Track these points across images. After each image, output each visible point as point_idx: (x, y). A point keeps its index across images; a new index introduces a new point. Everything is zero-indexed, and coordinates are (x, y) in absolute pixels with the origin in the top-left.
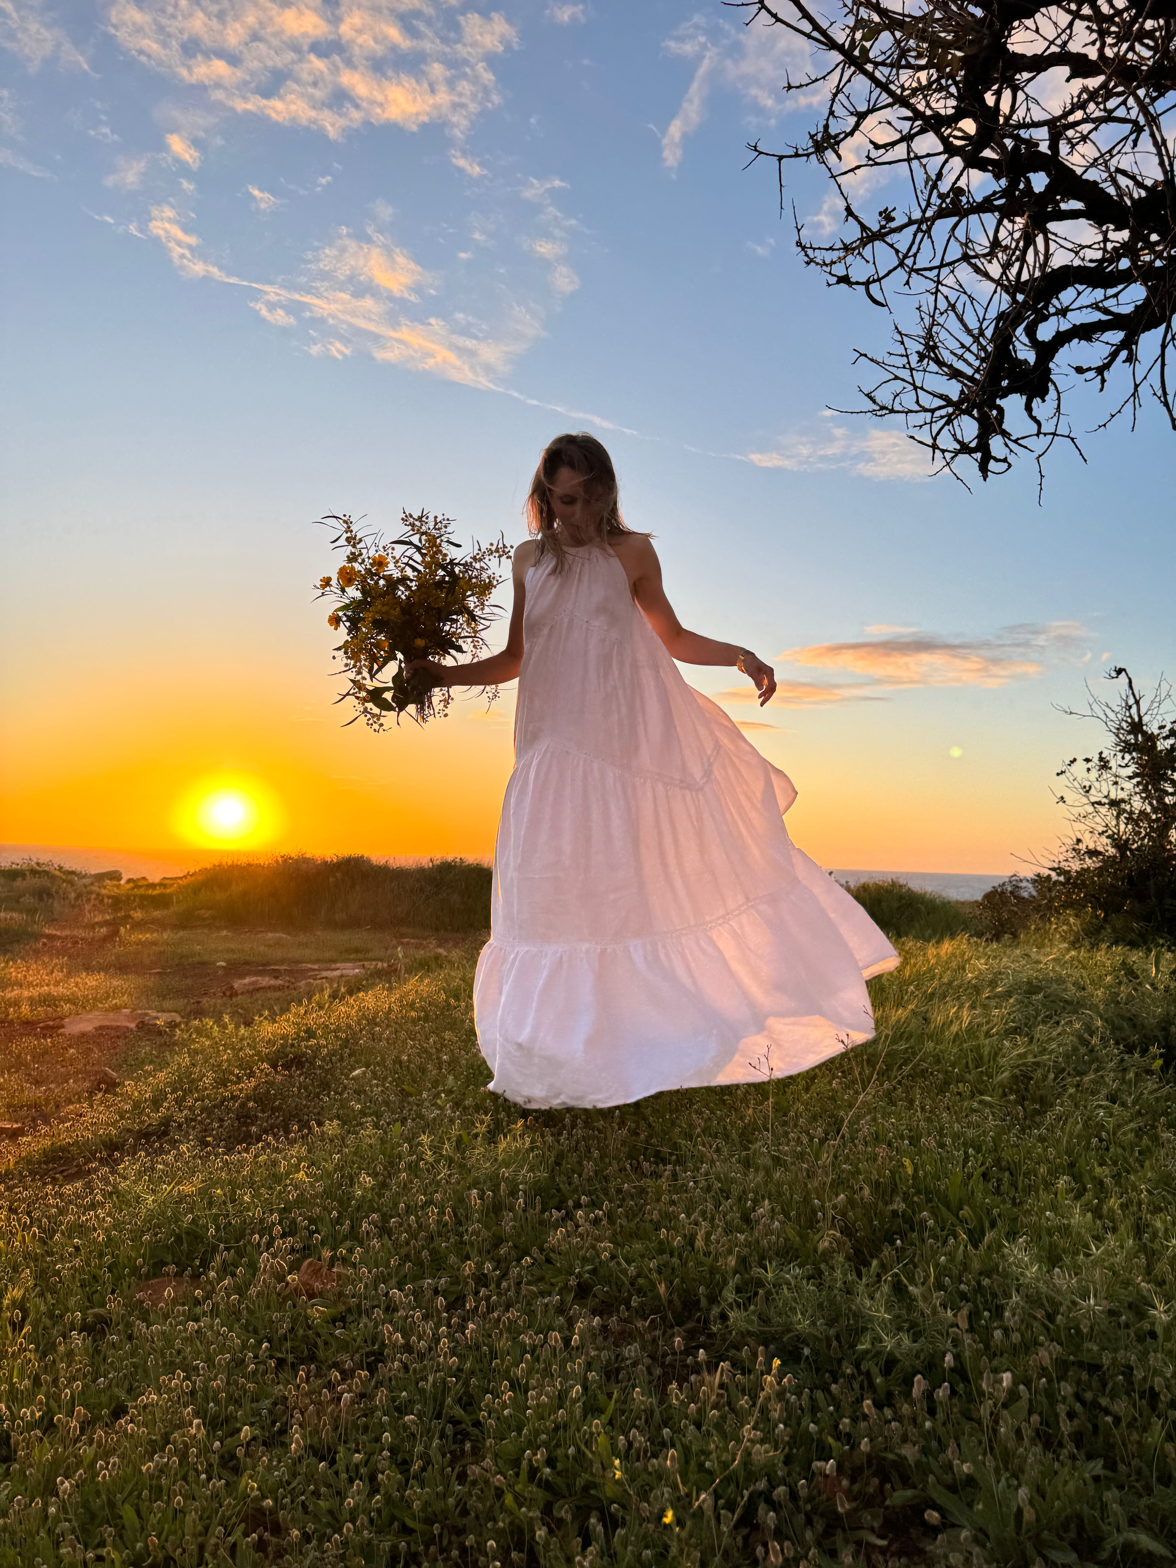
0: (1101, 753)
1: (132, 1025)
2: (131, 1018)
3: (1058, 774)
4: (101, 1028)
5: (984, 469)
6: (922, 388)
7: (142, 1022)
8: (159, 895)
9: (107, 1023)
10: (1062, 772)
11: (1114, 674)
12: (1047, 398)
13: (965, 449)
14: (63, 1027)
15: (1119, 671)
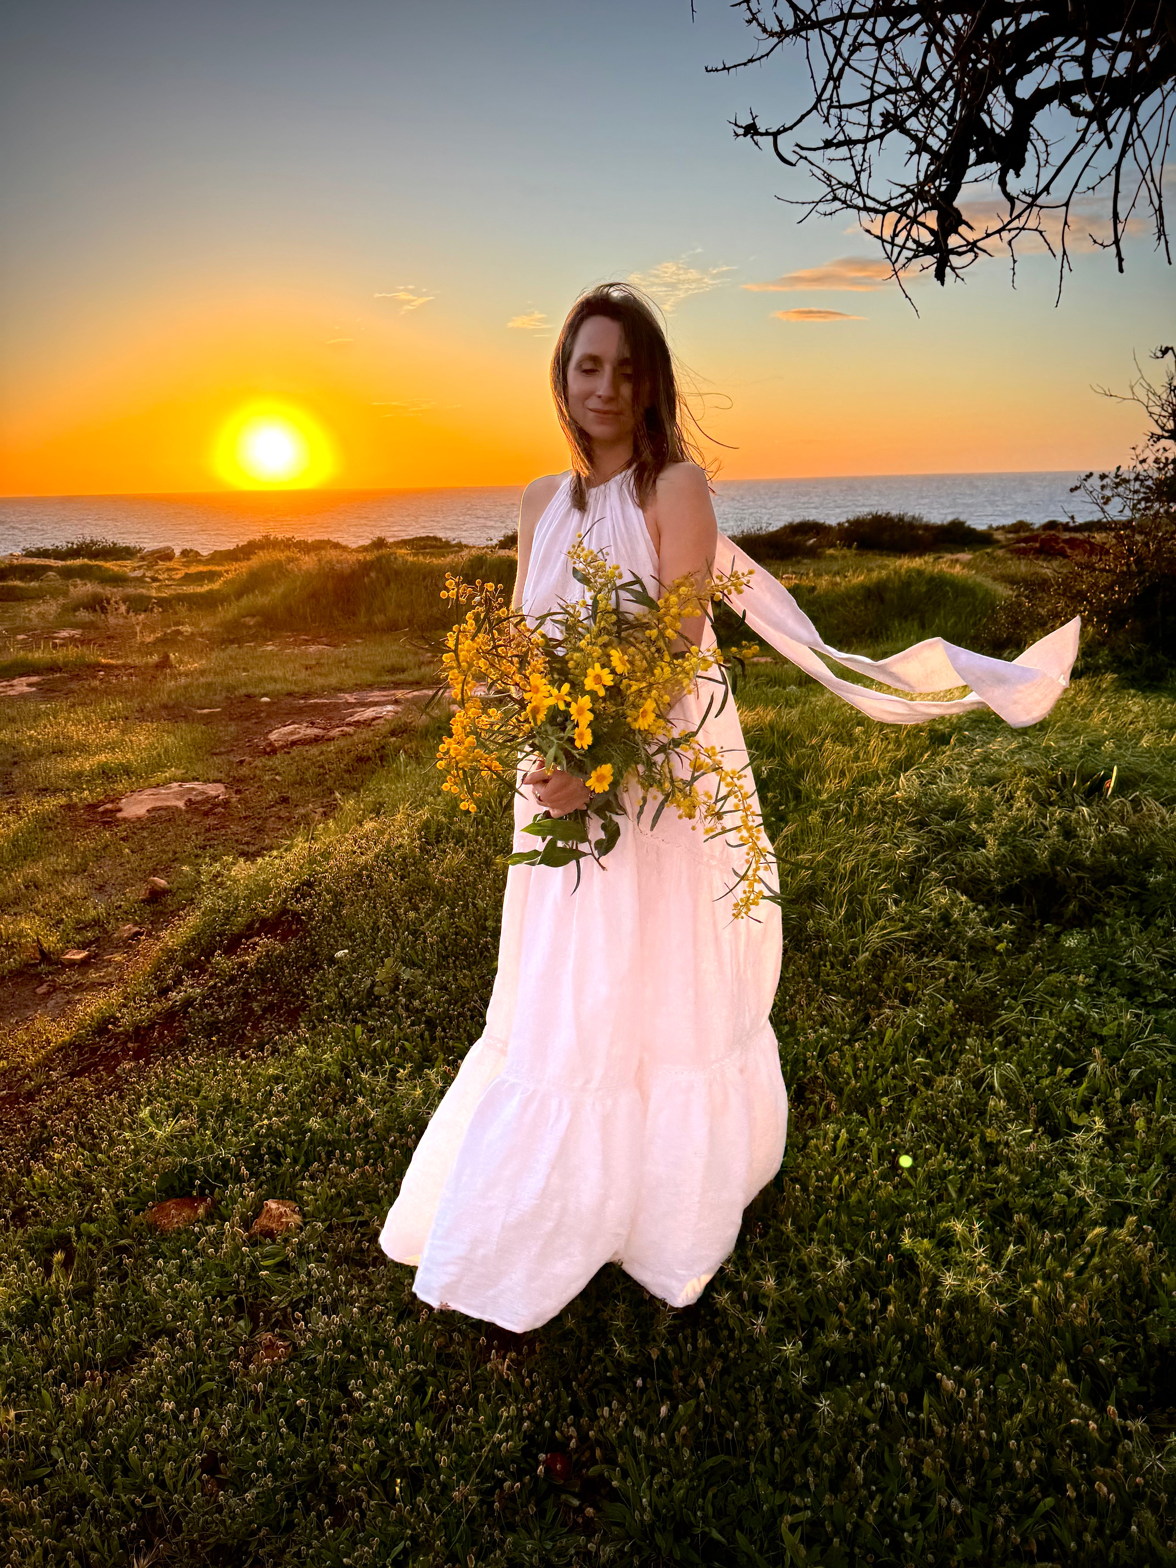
0: (1119, 468)
1: (181, 804)
2: (179, 795)
3: (1072, 490)
4: (154, 809)
5: (940, 276)
6: (868, 196)
7: (190, 800)
8: (207, 592)
9: (159, 804)
10: (1077, 488)
11: (1159, 354)
12: (1022, 172)
13: (922, 250)
14: (120, 810)
15: (1165, 351)
